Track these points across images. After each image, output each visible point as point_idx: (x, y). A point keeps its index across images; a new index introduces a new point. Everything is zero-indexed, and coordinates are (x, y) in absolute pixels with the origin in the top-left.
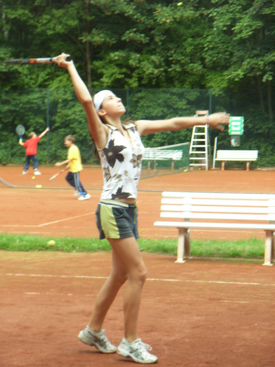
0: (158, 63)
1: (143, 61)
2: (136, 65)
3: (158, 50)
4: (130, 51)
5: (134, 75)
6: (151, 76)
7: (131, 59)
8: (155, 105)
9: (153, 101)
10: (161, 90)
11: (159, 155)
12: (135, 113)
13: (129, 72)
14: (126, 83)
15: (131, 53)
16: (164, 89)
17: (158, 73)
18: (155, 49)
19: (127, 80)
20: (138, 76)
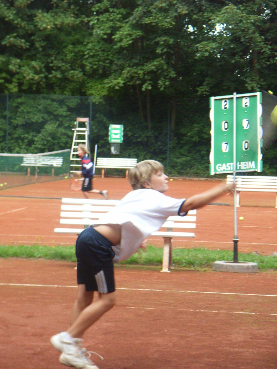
0: (38, 69)
1: (23, 66)
2: (16, 70)
3: (38, 56)
4: (11, 55)
5: (14, 80)
6: (32, 82)
7: (12, 63)
8: (35, 111)
9: (33, 107)
10: (41, 96)
11: (41, 161)
12: (15, 119)
13: (9, 77)
14: (7, 88)
15: (11, 58)
16: (45, 95)
17: (38, 79)
18: (35, 55)
19: (7, 85)
20: (18, 81)
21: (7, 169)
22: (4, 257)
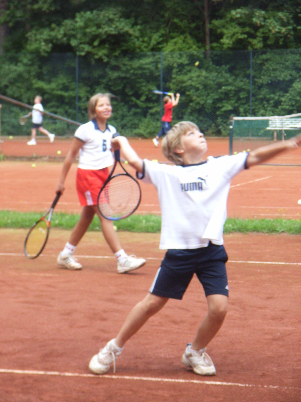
0: (285, 20)
1: (269, 18)
2: (260, 23)
3: (286, 6)
4: (255, 7)
5: (258, 34)
6: (278, 35)
7: (256, 16)
8: (282, 68)
9: (280, 64)
10: (289, 50)
11: (289, 124)
12: (260, 78)
13: (253, 32)
14: (250, 43)
15: (255, 10)
16: (293, 49)
17: (286, 31)
18: (282, 5)
19: (250, 40)
20: (262, 35)
21: (250, 134)
22: (243, 232)
